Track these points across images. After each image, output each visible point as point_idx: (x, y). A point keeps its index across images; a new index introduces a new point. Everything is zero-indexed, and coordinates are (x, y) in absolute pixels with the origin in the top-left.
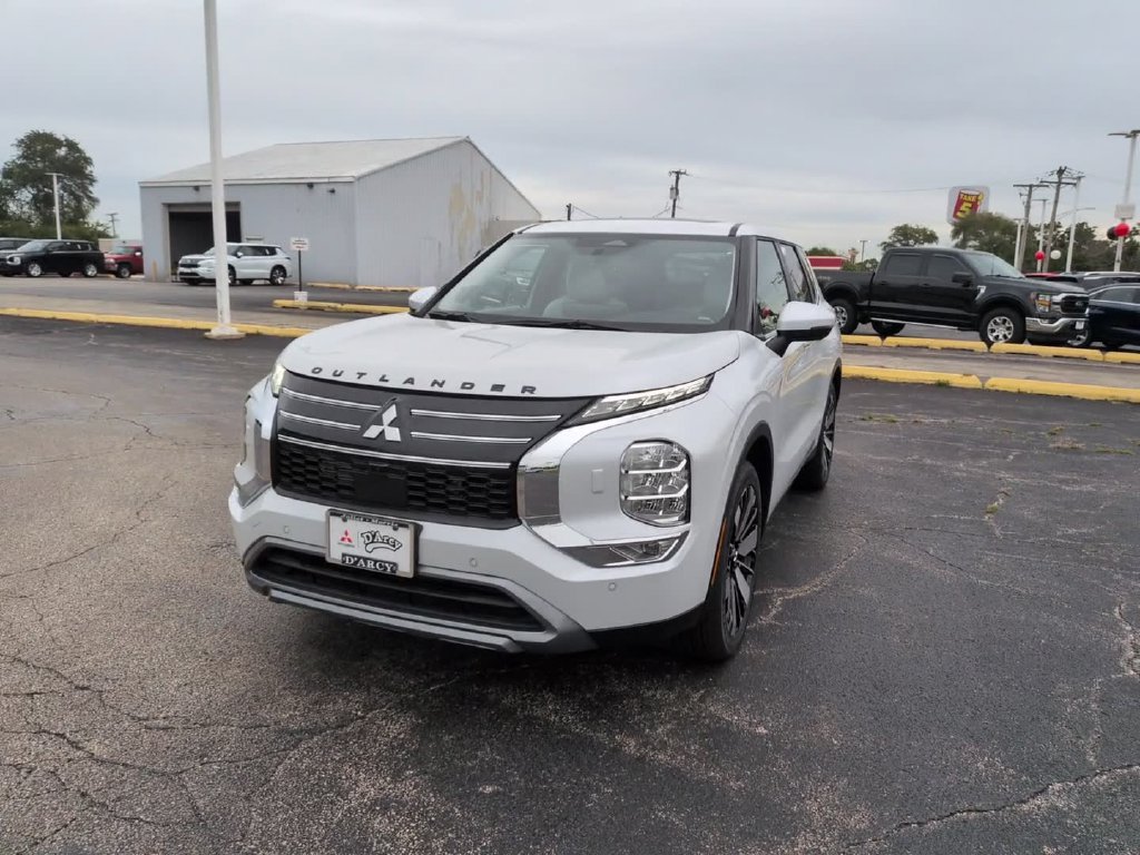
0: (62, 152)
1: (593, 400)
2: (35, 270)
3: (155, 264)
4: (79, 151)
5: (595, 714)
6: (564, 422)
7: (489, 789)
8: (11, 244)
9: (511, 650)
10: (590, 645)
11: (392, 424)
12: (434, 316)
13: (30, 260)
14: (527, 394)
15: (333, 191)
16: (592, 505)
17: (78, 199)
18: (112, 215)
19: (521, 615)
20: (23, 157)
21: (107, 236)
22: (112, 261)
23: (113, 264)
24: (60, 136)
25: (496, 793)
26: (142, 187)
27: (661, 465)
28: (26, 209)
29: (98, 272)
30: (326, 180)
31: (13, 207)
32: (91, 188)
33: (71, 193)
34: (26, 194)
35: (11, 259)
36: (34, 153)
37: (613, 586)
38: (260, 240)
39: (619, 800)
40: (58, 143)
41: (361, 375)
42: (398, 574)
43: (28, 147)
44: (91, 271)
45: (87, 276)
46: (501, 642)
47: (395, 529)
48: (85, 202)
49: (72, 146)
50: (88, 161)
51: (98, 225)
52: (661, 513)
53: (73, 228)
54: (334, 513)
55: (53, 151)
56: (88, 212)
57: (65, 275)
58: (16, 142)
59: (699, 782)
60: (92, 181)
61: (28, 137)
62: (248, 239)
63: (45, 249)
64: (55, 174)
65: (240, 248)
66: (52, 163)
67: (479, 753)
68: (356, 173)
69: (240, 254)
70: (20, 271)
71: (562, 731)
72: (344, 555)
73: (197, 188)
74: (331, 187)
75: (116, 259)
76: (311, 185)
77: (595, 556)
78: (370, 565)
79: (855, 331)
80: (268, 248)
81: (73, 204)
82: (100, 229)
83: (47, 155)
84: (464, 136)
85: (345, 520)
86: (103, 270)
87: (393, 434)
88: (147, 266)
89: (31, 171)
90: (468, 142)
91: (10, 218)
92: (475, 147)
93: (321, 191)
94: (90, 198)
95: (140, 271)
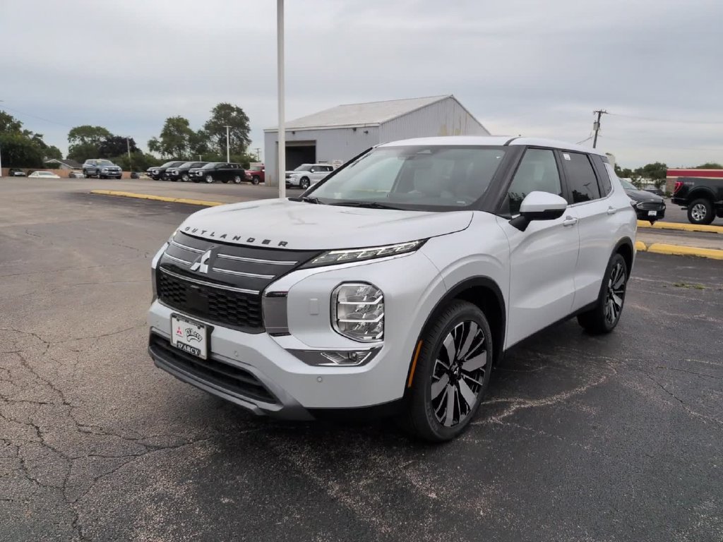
0: (234, 114)
1: (320, 252)
2: (210, 179)
3: (270, 177)
4: (243, 113)
5: (327, 465)
6: (299, 266)
7: (227, 500)
8: (198, 165)
9: (258, 414)
10: (311, 418)
11: (205, 263)
12: (306, 201)
13: (207, 173)
14: (281, 247)
15: (367, 132)
16: (310, 324)
17: (241, 140)
18: (258, 149)
19: (262, 392)
20: (215, 118)
21: (255, 161)
22: (250, 174)
23: (250, 177)
24: (233, 105)
25: (228, 504)
26: (266, 133)
27: (365, 299)
28: (215, 146)
29: (241, 181)
30: (363, 126)
31: (209, 145)
32: (248, 134)
33: (238, 137)
34: (216, 138)
35: (198, 173)
36: (221, 116)
37: (320, 379)
38: (326, 162)
39: (299, 524)
40: (232, 109)
41: (203, 232)
42: (200, 356)
43: (218, 112)
44: (238, 180)
45: (235, 183)
46: (252, 407)
47: (199, 328)
48: (245, 142)
49: (239, 111)
50: (247, 119)
51: (251, 155)
52: (366, 333)
53: (237, 156)
54: (173, 316)
55: (229, 114)
56: (246, 147)
57: (225, 182)
58: (212, 110)
59: (360, 523)
60: (249, 130)
61: (218, 107)
62: (320, 162)
63: (215, 168)
64: (227, 127)
65: (313, 167)
66: (229, 120)
67: (238, 477)
68: (381, 120)
69: (313, 170)
70: (202, 180)
71: (298, 472)
72: (178, 342)
73: (294, 132)
74: (365, 130)
75: (252, 174)
76: (355, 129)
77: (311, 357)
78: (189, 350)
79: (713, 222)
80: (329, 167)
81: (238, 143)
82: (252, 157)
83: (227, 116)
84: (450, 95)
85: (178, 320)
86: (244, 179)
87: (205, 269)
88: (266, 178)
89: (218, 125)
90: (452, 98)
91: (207, 151)
92: (456, 101)
93: (360, 132)
94: (247, 139)
95: (262, 180)
